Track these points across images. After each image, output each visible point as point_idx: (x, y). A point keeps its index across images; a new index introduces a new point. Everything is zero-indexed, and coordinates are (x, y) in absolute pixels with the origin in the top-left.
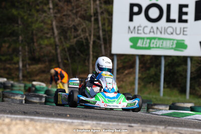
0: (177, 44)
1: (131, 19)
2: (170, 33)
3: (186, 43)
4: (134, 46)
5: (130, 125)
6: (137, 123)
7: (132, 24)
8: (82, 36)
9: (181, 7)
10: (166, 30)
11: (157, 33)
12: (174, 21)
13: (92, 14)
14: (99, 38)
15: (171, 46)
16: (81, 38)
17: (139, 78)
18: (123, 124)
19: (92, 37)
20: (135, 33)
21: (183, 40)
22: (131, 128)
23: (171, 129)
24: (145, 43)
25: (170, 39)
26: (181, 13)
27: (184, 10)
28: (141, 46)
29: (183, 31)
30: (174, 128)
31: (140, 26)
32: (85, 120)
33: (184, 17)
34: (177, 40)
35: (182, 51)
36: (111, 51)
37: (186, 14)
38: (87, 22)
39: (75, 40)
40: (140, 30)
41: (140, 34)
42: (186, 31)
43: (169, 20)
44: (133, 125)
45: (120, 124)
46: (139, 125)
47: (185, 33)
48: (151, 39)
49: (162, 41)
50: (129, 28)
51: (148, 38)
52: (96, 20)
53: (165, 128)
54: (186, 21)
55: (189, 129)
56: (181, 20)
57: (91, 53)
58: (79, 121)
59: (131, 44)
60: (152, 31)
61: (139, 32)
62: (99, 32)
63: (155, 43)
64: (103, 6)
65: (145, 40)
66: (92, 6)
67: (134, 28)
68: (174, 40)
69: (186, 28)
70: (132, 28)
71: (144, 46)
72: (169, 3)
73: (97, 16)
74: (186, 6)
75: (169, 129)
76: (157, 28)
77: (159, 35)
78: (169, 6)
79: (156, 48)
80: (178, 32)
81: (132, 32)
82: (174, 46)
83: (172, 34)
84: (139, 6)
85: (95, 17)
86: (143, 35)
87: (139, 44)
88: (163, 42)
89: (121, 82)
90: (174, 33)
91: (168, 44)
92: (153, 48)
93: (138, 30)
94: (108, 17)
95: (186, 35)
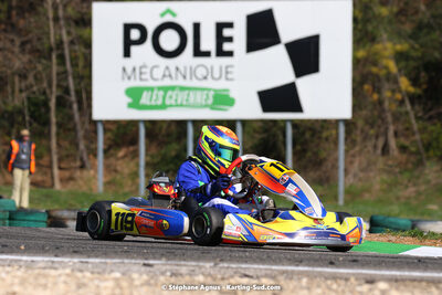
0: (215, 97)
1: (127, 54)
2: (200, 77)
3: (232, 94)
4: (135, 105)
5: (146, 262)
6: (160, 259)
7: (129, 63)
8: (35, 89)
9: (220, 27)
10: (193, 73)
11: (177, 78)
12: (207, 54)
13: (54, 45)
14: (67, 91)
15: (204, 103)
16: (34, 93)
17: (147, 164)
18: (133, 261)
19: (54, 89)
20: (135, 78)
21: (227, 90)
22: (148, 269)
23: (228, 268)
24: (154, 97)
25: (202, 89)
26: (221, 39)
27: (227, 32)
28: (148, 103)
29: (226, 73)
30: (234, 266)
31: (144, 66)
32: (56, 256)
33: (227, 47)
34: (215, 90)
35: (225, 110)
36: (91, 114)
37: (230, 39)
38: (44, 61)
39: (24, 95)
40: (145, 73)
41: (146, 80)
42: (231, 73)
43: (198, 53)
44: (151, 262)
45: (126, 261)
46: (163, 261)
47: (230, 76)
48: (166, 89)
49: (187, 92)
50: (124, 70)
51: (160, 88)
52: (61, 57)
53: (216, 265)
54: (230, 54)
55: (261, 267)
56: (221, 53)
57: (54, 120)
58: (47, 259)
59: (129, 100)
60: (167, 73)
61: (143, 77)
62: (66, 79)
63: (174, 97)
64: (73, 30)
65: (155, 92)
66: (52, 32)
67: (134, 69)
68: (209, 90)
69: (232, 66)
70: (129, 70)
71: (153, 103)
72: (197, 21)
73: (63, 49)
74: (230, 25)
75: (223, 267)
76: (177, 69)
77: (180, 82)
78: (197, 27)
79: (177, 106)
80: (216, 75)
81: (129, 78)
82: (210, 101)
83: (205, 78)
84: (142, 29)
85: (59, 52)
86: (151, 83)
87: (145, 100)
88: (188, 95)
89: (113, 174)
90: (209, 77)
91: (199, 98)
92: (171, 106)
93: (141, 73)
94: (83, 50)
95: (232, 80)
